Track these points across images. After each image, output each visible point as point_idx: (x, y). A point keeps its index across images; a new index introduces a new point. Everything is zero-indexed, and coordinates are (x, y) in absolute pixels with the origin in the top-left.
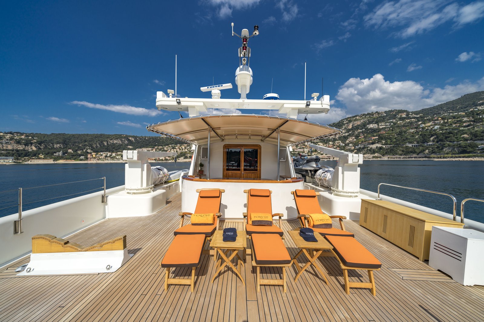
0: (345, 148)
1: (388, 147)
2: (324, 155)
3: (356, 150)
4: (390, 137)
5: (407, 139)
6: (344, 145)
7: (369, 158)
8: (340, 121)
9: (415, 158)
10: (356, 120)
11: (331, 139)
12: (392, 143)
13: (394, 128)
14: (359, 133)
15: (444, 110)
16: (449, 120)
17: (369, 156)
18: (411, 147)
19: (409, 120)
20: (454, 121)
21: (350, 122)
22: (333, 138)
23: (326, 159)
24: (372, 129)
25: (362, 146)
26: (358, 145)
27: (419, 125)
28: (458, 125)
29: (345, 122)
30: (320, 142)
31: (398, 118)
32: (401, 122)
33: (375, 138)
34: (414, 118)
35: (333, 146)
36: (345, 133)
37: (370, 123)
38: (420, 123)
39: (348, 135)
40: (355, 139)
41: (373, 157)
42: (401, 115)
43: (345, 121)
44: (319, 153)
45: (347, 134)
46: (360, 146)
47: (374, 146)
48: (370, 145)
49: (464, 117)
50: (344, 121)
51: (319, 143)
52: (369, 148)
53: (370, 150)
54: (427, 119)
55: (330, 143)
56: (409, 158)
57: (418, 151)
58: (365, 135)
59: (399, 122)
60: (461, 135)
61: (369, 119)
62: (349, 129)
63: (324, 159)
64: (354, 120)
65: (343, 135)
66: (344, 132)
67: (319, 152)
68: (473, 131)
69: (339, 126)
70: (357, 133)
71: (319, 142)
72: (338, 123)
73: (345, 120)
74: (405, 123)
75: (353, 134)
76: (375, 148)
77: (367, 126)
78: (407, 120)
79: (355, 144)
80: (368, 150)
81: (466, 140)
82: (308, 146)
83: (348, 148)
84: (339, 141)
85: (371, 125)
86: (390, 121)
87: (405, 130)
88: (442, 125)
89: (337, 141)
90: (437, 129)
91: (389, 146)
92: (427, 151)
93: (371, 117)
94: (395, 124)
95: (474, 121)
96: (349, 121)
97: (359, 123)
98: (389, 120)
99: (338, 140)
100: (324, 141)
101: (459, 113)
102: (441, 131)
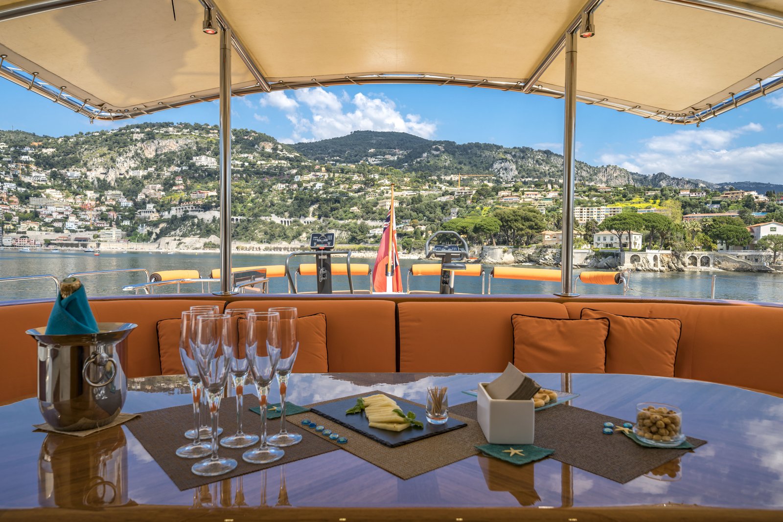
0: (134, 215)
1: (237, 220)
2: (66, 231)
3: (164, 221)
4: (242, 197)
5: (273, 205)
6: (130, 204)
7: (196, 249)
8: (120, 130)
9: (285, 249)
10: (167, 136)
11: (92, 183)
12: (245, 211)
13: (250, 176)
14: (176, 174)
15: (329, 153)
16: (337, 175)
17: (196, 241)
18: (279, 226)
19: (277, 162)
20: (342, 178)
21: (150, 139)
22: (99, 180)
23: (72, 245)
24: (206, 170)
25: (180, 214)
26: (169, 210)
27: (293, 176)
28: (347, 186)
29: (135, 136)
30: (52, 188)
31: (257, 152)
32: (263, 162)
33: (210, 193)
34: (287, 159)
35: (97, 206)
36: (136, 169)
37: (200, 151)
38: (294, 171)
39: (145, 177)
40: (164, 190)
41: (206, 245)
42: (263, 148)
43: (138, 133)
44: (47, 224)
45: (141, 173)
46: (173, 212)
47: (207, 216)
48: (199, 211)
49: (354, 173)
50: (133, 133)
51: (48, 191)
52: (196, 220)
53: (199, 226)
54: (306, 166)
55: (90, 194)
56: (275, 249)
57: (290, 234)
58: (189, 182)
59: (259, 163)
60: (350, 207)
61: (198, 140)
62: (147, 159)
63: (67, 245)
64: (162, 134)
65: (131, 173)
66: (133, 166)
67: (47, 220)
68: (364, 202)
69: (119, 143)
70: (169, 174)
71: (48, 187)
72: (116, 135)
73: (138, 130)
74: (270, 168)
75: (159, 175)
76: (210, 222)
77: (192, 159)
78: (273, 161)
79: (162, 207)
80: (193, 224)
81: (356, 217)
82: (5, 196)
83: (143, 214)
84: (118, 192)
85: (203, 157)
86: (243, 155)
87: (270, 183)
88: (326, 182)
89: (110, 192)
90: (320, 190)
91: (239, 218)
92: (304, 235)
93: (203, 138)
94: (252, 165)
95: (365, 184)
96: (148, 134)
97: (171, 146)
98: (241, 152)
99: (114, 189)
100: (69, 184)
101: (349, 165)
102: (325, 196)
